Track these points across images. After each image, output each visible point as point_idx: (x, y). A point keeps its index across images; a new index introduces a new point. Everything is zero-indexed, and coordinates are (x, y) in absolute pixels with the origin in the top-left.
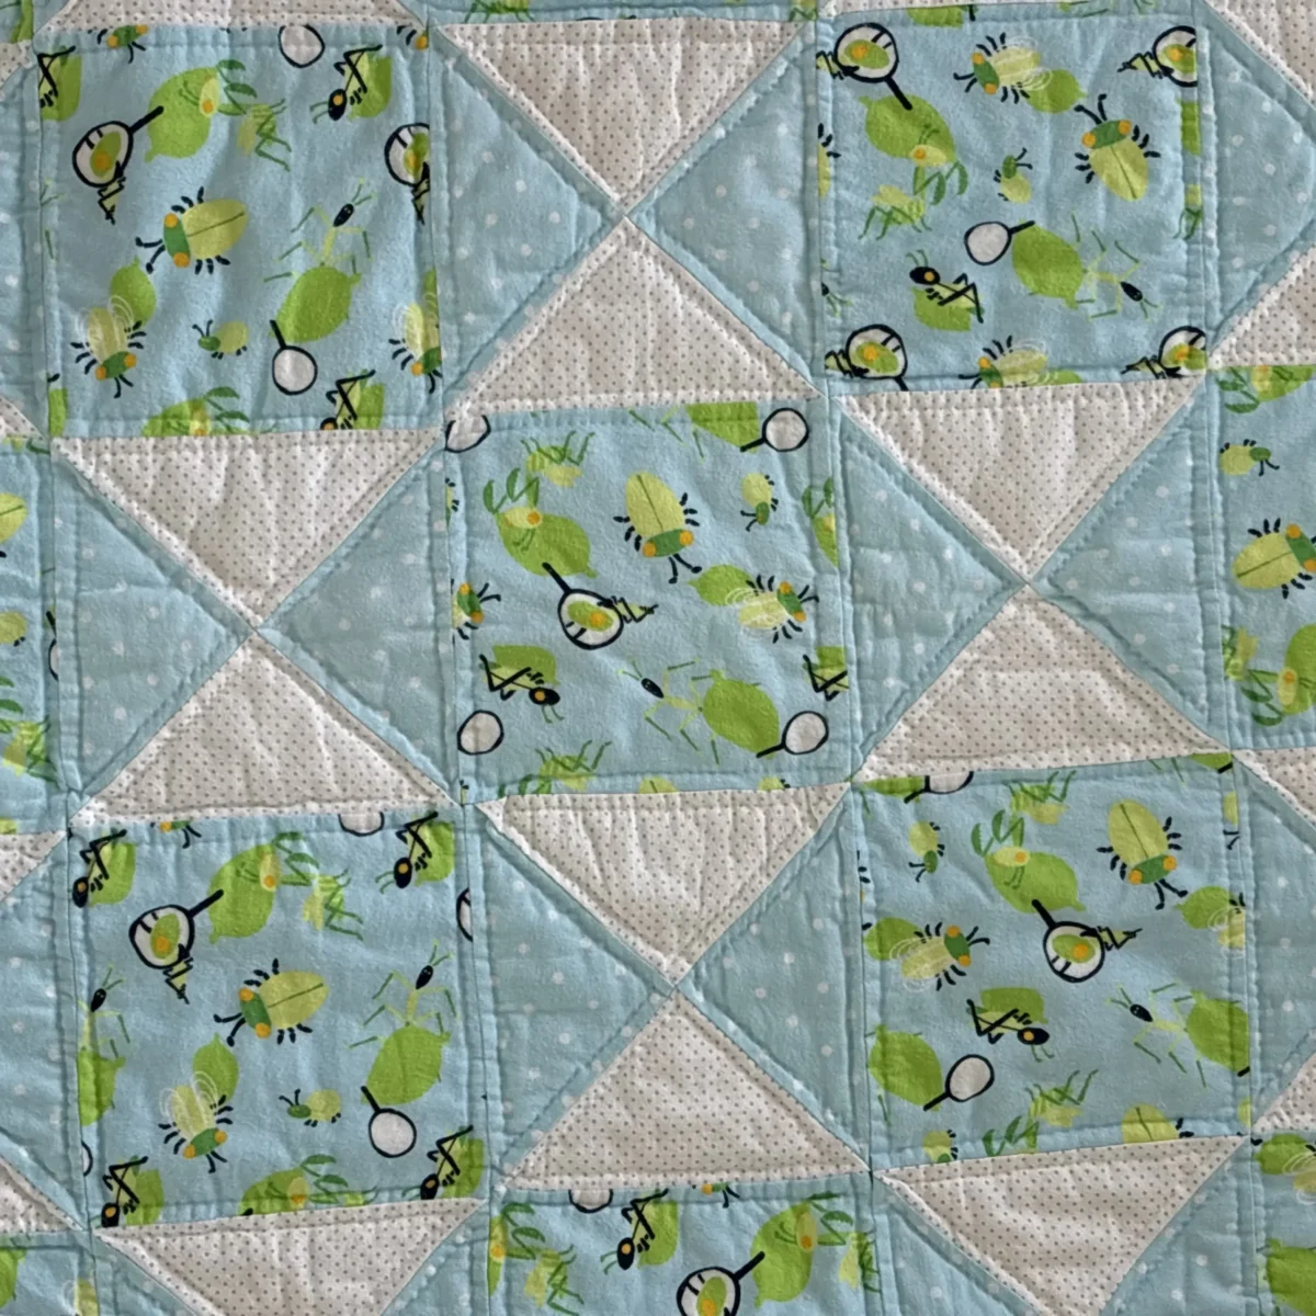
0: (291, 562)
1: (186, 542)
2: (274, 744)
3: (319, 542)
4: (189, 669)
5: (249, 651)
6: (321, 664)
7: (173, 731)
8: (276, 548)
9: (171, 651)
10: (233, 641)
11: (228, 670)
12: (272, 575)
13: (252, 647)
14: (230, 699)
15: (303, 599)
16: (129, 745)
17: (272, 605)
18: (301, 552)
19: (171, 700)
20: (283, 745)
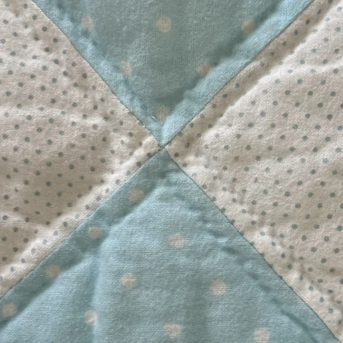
0: (76, 94)
1: (40, 228)
2: (321, 133)
3: (52, 56)
4: (208, 238)
5: (191, 158)
6: (215, 64)
7: (290, 267)
8: (55, 112)
9: (183, 260)
10: (174, 177)
11: (213, 187)
12: (91, 121)
13: (185, 154)
14: (252, 188)
15: (126, 82)
16: (305, 327)
17: (130, 123)
18: (65, 81)
19: (248, 266)
20: (323, 122)
